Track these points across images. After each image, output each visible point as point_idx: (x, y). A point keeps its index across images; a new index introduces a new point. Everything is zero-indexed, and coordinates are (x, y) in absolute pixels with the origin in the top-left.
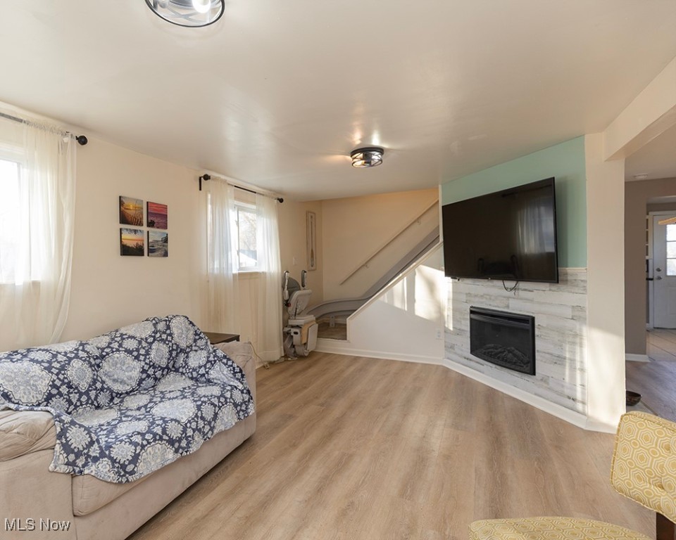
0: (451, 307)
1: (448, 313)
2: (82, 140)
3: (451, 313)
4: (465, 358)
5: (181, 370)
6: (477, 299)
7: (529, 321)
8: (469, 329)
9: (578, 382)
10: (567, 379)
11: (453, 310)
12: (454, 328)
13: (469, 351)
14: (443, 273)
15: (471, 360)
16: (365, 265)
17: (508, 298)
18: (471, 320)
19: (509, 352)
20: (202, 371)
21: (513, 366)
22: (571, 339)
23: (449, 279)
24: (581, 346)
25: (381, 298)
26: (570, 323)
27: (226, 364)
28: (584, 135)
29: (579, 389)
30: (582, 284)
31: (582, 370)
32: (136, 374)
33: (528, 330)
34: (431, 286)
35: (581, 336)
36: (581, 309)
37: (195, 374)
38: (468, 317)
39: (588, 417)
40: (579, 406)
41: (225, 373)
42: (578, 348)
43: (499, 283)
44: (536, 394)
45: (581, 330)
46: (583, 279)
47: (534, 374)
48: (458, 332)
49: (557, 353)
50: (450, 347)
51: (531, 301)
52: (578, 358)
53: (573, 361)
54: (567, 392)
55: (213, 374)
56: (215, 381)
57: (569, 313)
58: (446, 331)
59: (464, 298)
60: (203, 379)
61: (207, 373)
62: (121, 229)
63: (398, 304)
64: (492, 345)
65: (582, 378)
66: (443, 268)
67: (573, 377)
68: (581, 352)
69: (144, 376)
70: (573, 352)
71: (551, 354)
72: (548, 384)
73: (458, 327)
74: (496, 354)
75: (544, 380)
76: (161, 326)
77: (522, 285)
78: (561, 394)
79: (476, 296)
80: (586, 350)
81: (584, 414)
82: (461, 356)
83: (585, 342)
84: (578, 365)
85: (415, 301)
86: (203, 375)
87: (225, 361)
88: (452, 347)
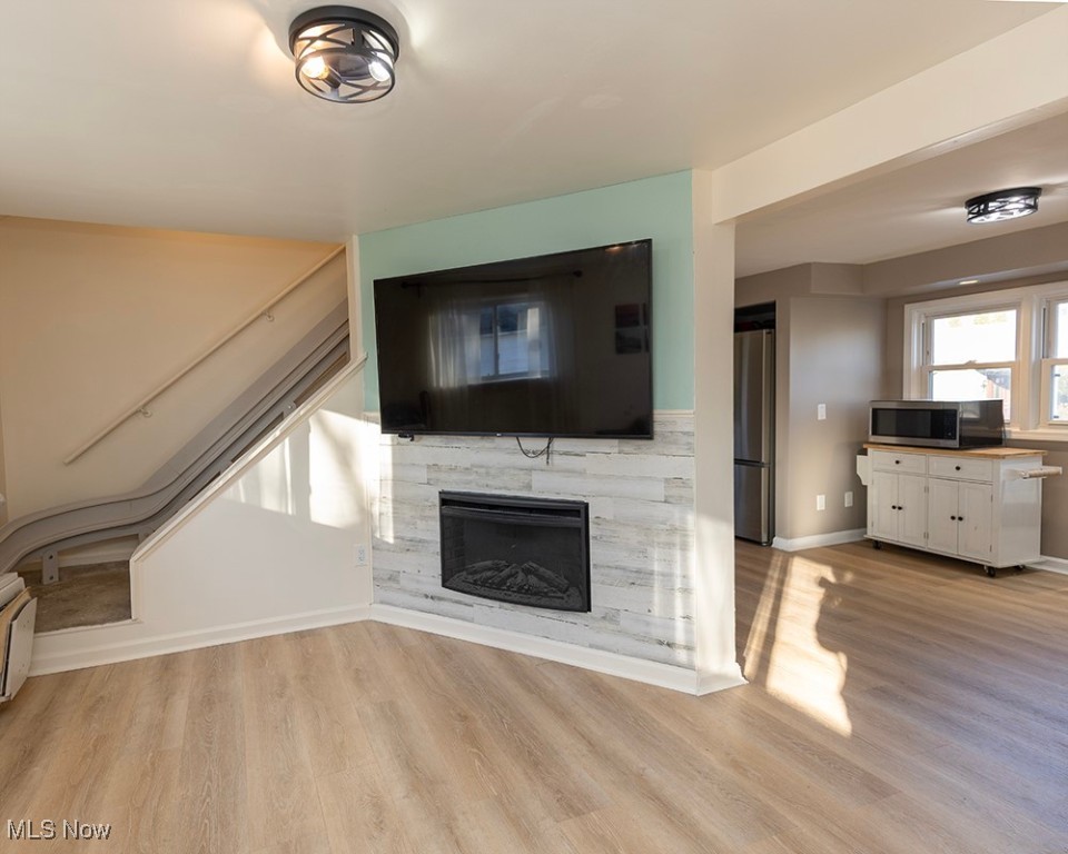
0: (390, 496)
1: (383, 508)
3: (388, 508)
4: (427, 596)
6: (455, 477)
7: (579, 511)
8: (438, 538)
9: (679, 611)
10: (656, 611)
11: (395, 500)
12: (396, 538)
13: (439, 581)
14: (378, 427)
15: (440, 599)
16: (142, 411)
17: (530, 470)
18: (443, 517)
19: (528, 572)
21: (544, 601)
22: (663, 538)
23: (388, 438)
24: (684, 547)
25: (229, 493)
26: (662, 511)
28: (690, 169)
29: (680, 624)
30: (685, 439)
31: (686, 591)
33: (579, 530)
34: (344, 454)
35: (684, 533)
36: (680, 481)
38: (436, 512)
39: (699, 671)
40: (681, 655)
42: (678, 554)
43: (509, 443)
44: (591, 646)
45: (683, 520)
46: (686, 430)
47: (589, 610)
48: (408, 545)
49: (635, 564)
50: (387, 580)
51: (582, 473)
52: (678, 571)
53: (668, 576)
54: (658, 633)
57: (659, 491)
58: (378, 546)
59: (423, 475)
63: (270, 503)
64: (488, 563)
65: (686, 605)
66: (378, 415)
67: (668, 605)
68: (685, 560)
70: (669, 562)
71: (624, 569)
72: (617, 623)
73: (409, 535)
74: (503, 582)
75: (610, 617)
77: (560, 444)
78: (645, 639)
79: (452, 469)
80: (693, 555)
81: (690, 667)
82: (415, 594)
83: (693, 541)
84: (678, 583)
85: (309, 491)
88: (393, 578)
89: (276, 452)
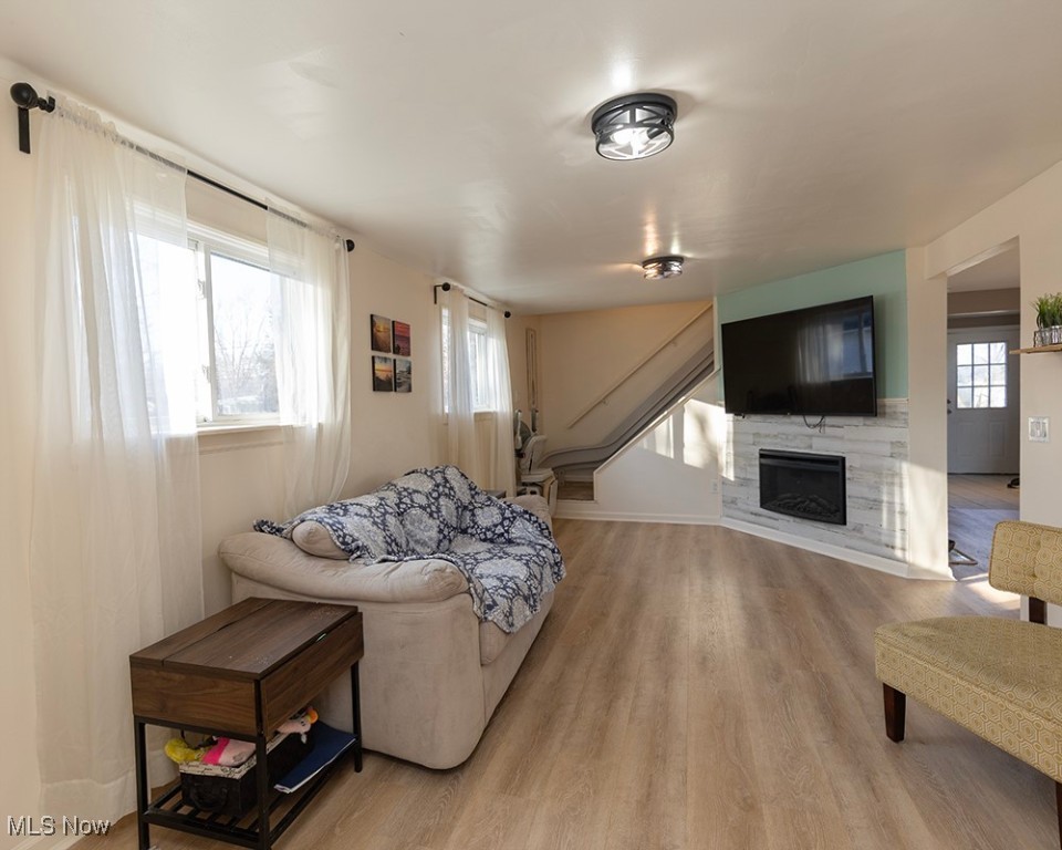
0: (732, 452)
1: (726, 456)
2: (350, 245)
3: (731, 459)
4: (752, 513)
5: (470, 531)
6: (769, 440)
7: (838, 463)
8: (758, 477)
9: (898, 526)
10: (885, 524)
11: (735, 455)
12: (736, 477)
13: (759, 504)
14: (723, 410)
15: (760, 515)
16: (603, 401)
17: (811, 436)
18: (761, 465)
19: (811, 500)
20: (500, 530)
21: (819, 517)
22: (889, 480)
23: (731, 416)
24: (901, 486)
25: (639, 444)
26: (888, 462)
27: (529, 520)
28: (904, 249)
29: (898, 534)
30: (903, 416)
31: (903, 513)
32: (434, 533)
33: (837, 473)
34: (702, 423)
35: (900, 475)
36: (901, 444)
37: (489, 535)
38: (757, 462)
39: (910, 565)
40: (898, 553)
41: (530, 530)
42: (897, 489)
43: (799, 419)
44: (847, 547)
45: (900, 468)
46: (904, 410)
47: (845, 523)
48: (742, 482)
49: (873, 496)
50: (730, 503)
51: (841, 438)
52: (897, 500)
53: (891, 503)
54: (884, 539)
55: (515, 533)
56: (518, 541)
57: (887, 449)
58: (725, 482)
59: (751, 439)
60: (502, 539)
61: (507, 531)
62: (373, 358)
63: (661, 450)
64: (788, 495)
65: (903, 522)
66: (723, 403)
67: (891, 522)
68: (902, 493)
69: (441, 536)
70: (891, 494)
71: (866, 499)
72: (862, 533)
73: (742, 476)
74: (795, 506)
75: (858, 529)
76: (439, 478)
77: (829, 420)
78: (878, 543)
79: (767, 436)
80: (907, 490)
81: (904, 562)
82: (745, 512)
83: (906, 481)
84: (898, 508)
85: (683, 445)
86: (502, 535)
87: (527, 516)
88: (734, 502)
89: (664, 423)
